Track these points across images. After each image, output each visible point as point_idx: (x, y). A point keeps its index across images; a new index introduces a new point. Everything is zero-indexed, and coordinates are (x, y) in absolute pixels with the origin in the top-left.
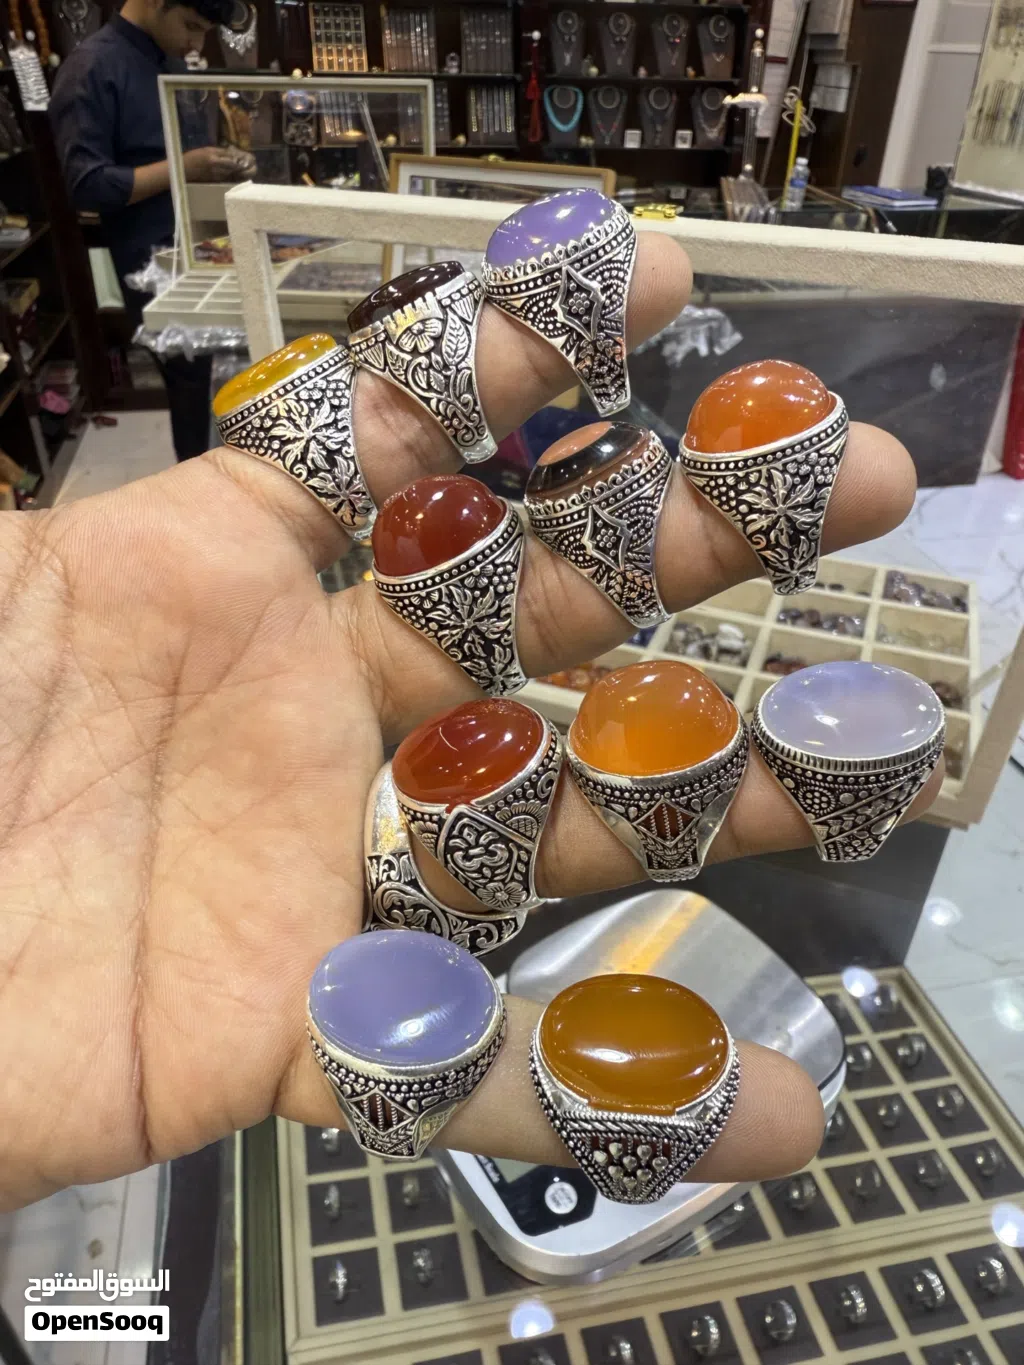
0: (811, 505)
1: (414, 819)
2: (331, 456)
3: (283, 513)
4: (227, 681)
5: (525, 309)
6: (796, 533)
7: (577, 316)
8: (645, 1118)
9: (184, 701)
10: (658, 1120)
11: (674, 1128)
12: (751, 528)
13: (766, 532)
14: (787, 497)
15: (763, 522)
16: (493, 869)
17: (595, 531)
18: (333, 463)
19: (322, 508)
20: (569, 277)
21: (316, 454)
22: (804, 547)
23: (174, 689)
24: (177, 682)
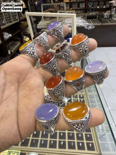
0: (87, 48)
1: (49, 91)
2: (33, 53)
3: (29, 60)
4: (25, 80)
5: (52, 34)
6: (86, 51)
7: (58, 34)
8: (78, 120)
9: (20, 83)
10: (80, 120)
11: (83, 121)
12: (81, 52)
13: (82, 52)
14: (84, 47)
15: (82, 50)
16: (59, 95)
17: (64, 55)
18: (34, 54)
19: (33, 59)
20: (57, 30)
21: (31, 53)
22: (87, 52)
23: (19, 82)
24: (19, 81)
